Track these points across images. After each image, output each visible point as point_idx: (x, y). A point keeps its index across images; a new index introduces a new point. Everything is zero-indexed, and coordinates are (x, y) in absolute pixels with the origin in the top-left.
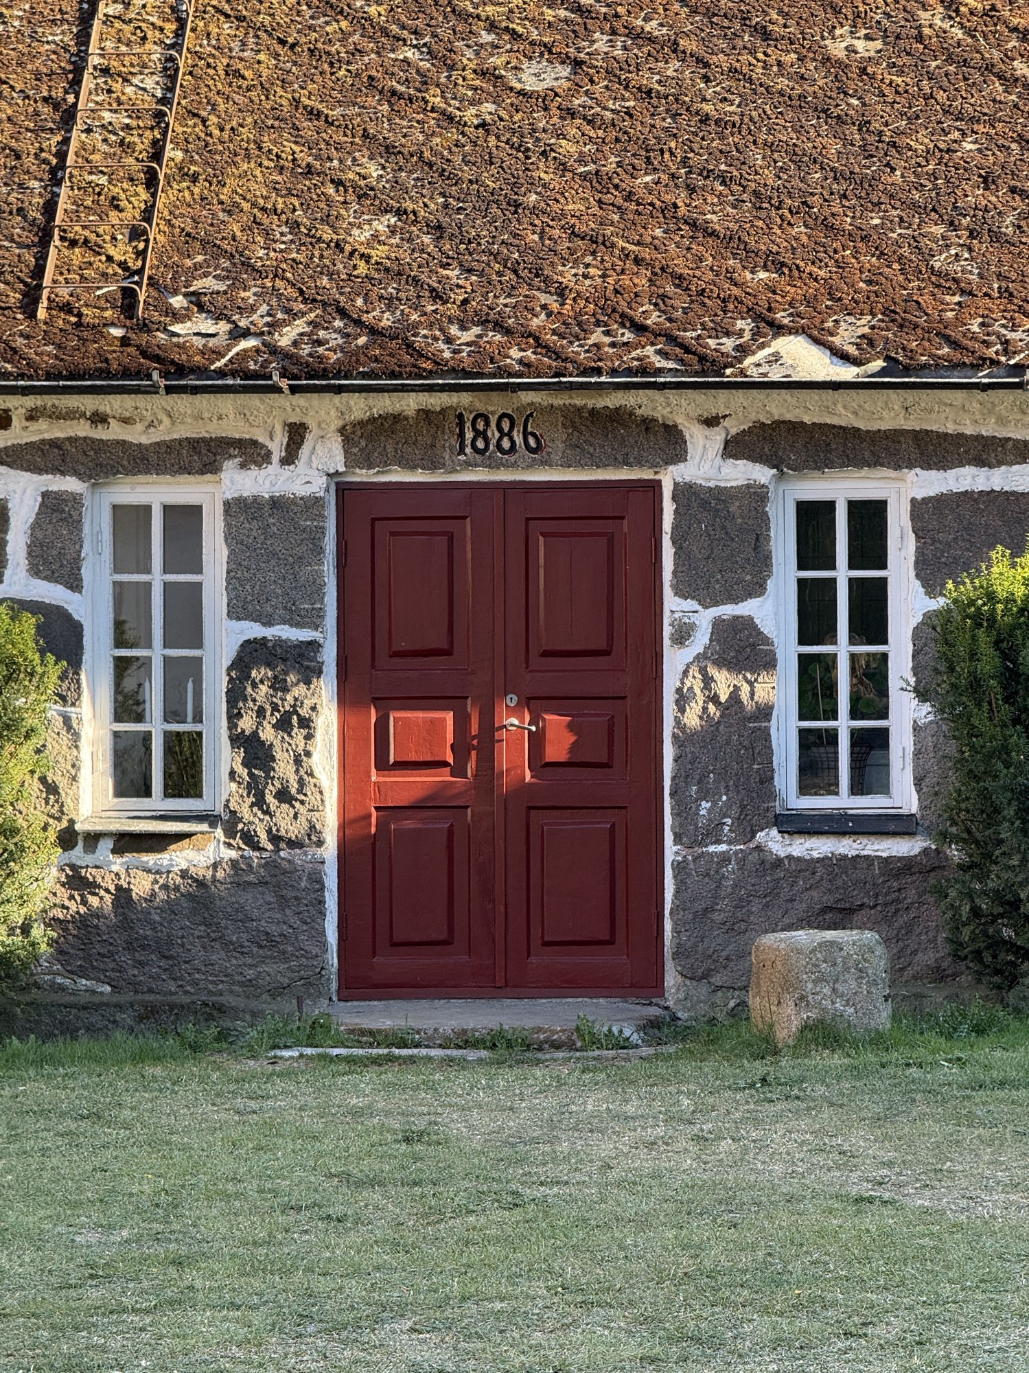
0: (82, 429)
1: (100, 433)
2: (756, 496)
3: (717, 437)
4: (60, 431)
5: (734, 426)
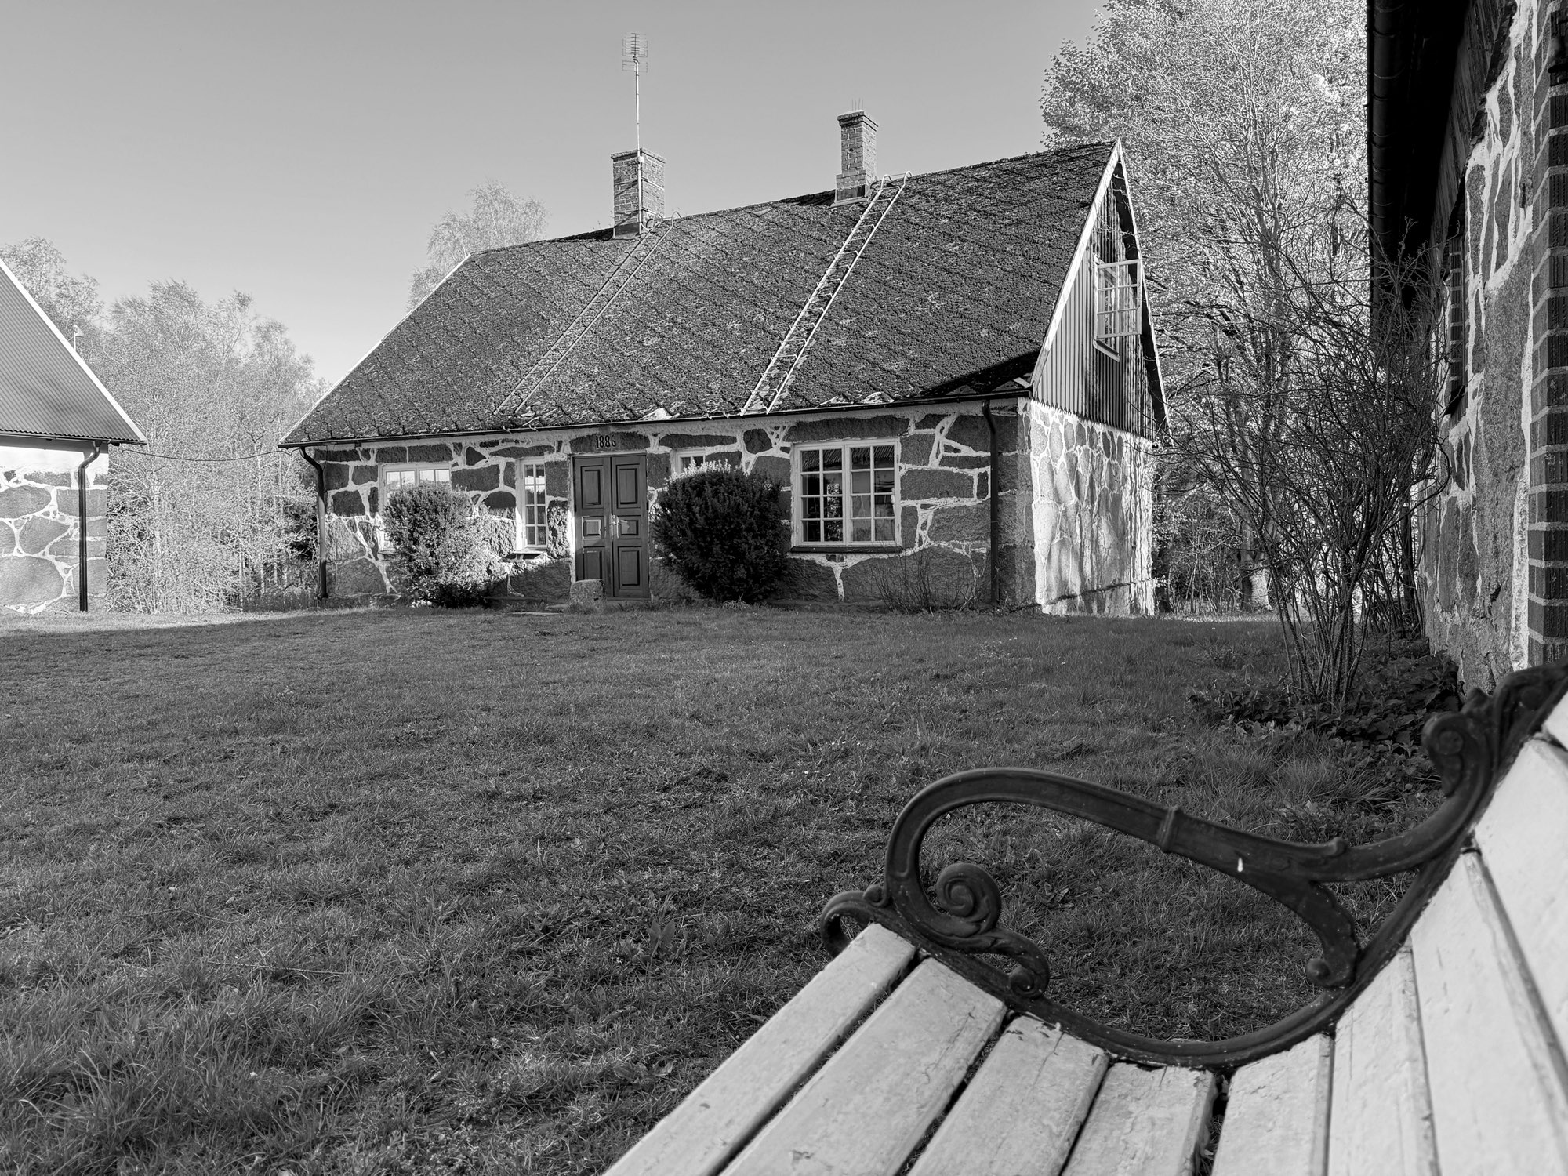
0: (513, 445)
1: (518, 446)
2: (667, 456)
3: (657, 440)
4: (509, 445)
5: (661, 436)
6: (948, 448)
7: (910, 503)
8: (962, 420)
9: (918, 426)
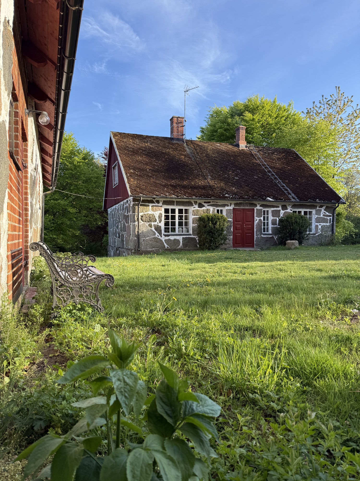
1: (217, 203)
2: (261, 210)
4: (214, 203)
5: (260, 204)
6: (324, 213)
7: (317, 224)
8: (327, 207)
9: (319, 207)
